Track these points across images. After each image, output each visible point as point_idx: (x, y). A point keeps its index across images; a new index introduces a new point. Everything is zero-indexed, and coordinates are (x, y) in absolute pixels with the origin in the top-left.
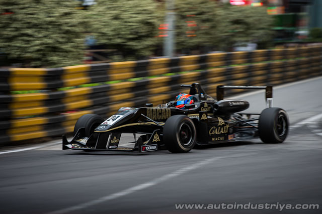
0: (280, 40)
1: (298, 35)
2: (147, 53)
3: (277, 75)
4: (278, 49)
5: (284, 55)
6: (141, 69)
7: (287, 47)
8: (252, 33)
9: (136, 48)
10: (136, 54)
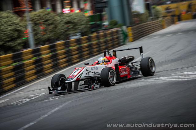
0: (94, 30)
1: (104, 25)
4: (94, 35)
5: (98, 37)
6: (18, 57)
7: (99, 33)
9: (13, 45)
10: (14, 49)
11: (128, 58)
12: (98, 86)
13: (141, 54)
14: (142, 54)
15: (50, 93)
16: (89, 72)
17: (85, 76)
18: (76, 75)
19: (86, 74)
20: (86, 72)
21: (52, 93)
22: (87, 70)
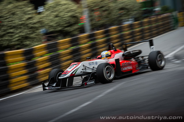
0: (146, 15)
1: (155, 11)
2: (76, 33)
3: (147, 34)
4: (146, 20)
5: (150, 23)
6: (75, 42)
7: (151, 18)
8: (131, 14)
9: (70, 31)
10: (71, 34)
11: (134, 52)
12: (93, 82)
13: (150, 48)
14: (152, 47)
15: (44, 89)
16: (86, 68)
17: (81, 72)
18: (70, 71)
19: (83, 70)
20: (83, 68)
21: (46, 89)
22: (84, 66)
